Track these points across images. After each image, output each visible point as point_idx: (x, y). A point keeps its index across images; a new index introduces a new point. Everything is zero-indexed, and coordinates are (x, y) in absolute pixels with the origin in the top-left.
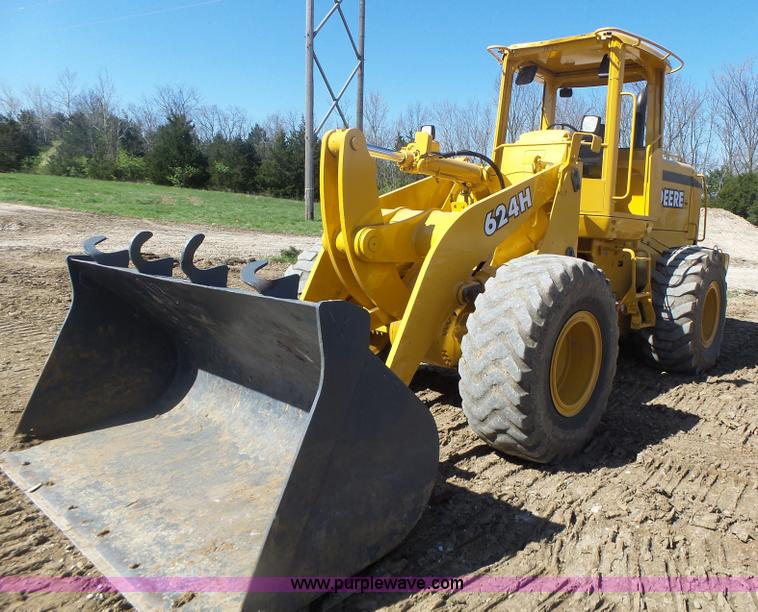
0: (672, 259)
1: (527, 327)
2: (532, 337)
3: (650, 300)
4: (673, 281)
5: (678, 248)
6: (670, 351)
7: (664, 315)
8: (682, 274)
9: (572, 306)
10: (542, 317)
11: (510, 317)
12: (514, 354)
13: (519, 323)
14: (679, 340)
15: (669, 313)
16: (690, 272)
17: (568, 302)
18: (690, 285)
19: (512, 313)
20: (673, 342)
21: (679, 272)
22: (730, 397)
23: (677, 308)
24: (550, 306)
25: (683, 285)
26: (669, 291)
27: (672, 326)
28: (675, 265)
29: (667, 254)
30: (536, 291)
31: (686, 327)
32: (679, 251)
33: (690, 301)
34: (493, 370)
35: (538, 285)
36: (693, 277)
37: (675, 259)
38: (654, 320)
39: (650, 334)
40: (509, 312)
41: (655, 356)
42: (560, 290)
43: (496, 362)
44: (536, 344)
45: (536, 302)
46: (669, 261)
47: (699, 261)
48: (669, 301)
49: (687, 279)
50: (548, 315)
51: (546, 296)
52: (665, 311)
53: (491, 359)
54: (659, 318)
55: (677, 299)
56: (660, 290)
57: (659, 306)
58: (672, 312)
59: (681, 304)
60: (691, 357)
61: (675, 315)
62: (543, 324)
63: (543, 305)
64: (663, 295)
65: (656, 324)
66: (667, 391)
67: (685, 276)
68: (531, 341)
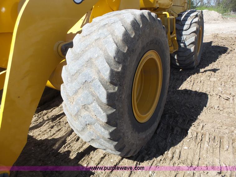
0: (183, 17)
1: (106, 75)
2: (112, 83)
3: (176, 38)
4: (185, 27)
5: (185, 12)
6: (185, 61)
7: (182, 45)
8: (189, 23)
9: (143, 48)
10: (119, 63)
11: (91, 67)
12: (98, 100)
13: (99, 72)
14: (189, 55)
15: (184, 43)
16: (193, 21)
17: (139, 45)
18: (194, 28)
19: (92, 63)
20: (186, 56)
21: (188, 22)
22: (215, 79)
23: (188, 40)
24: (125, 52)
25: (190, 29)
26: (184, 33)
27: (186, 49)
28: (185, 20)
29: (180, 15)
30: (111, 39)
31: (192, 49)
32: (186, 13)
33: (193, 36)
34: (84, 113)
35: (112, 34)
36: (194, 24)
37: (185, 17)
38: (178, 48)
39: (176, 54)
40: (89, 62)
41: (178, 64)
42: (132, 36)
43: (85, 107)
44: (117, 88)
45: (112, 51)
46: (182, 18)
47: (197, 16)
48: (184, 37)
49: (192, 25)
50: (124, 61)
51: (120, 43)
52: (182, 43)
53: (81, 105)
54: (180, 46)
55: (188, 36)
56: (179, 32)
57: (179, 41)
58: (185, 42)
59: (190, 38)
60: (193, 62)
61: (187, 44)
62: (120, 69)
63: (118, 52)
64: (181, 35)
65: (179, 49)
66: (186, 80)
67: (191, 24)
68: (111, 86)
